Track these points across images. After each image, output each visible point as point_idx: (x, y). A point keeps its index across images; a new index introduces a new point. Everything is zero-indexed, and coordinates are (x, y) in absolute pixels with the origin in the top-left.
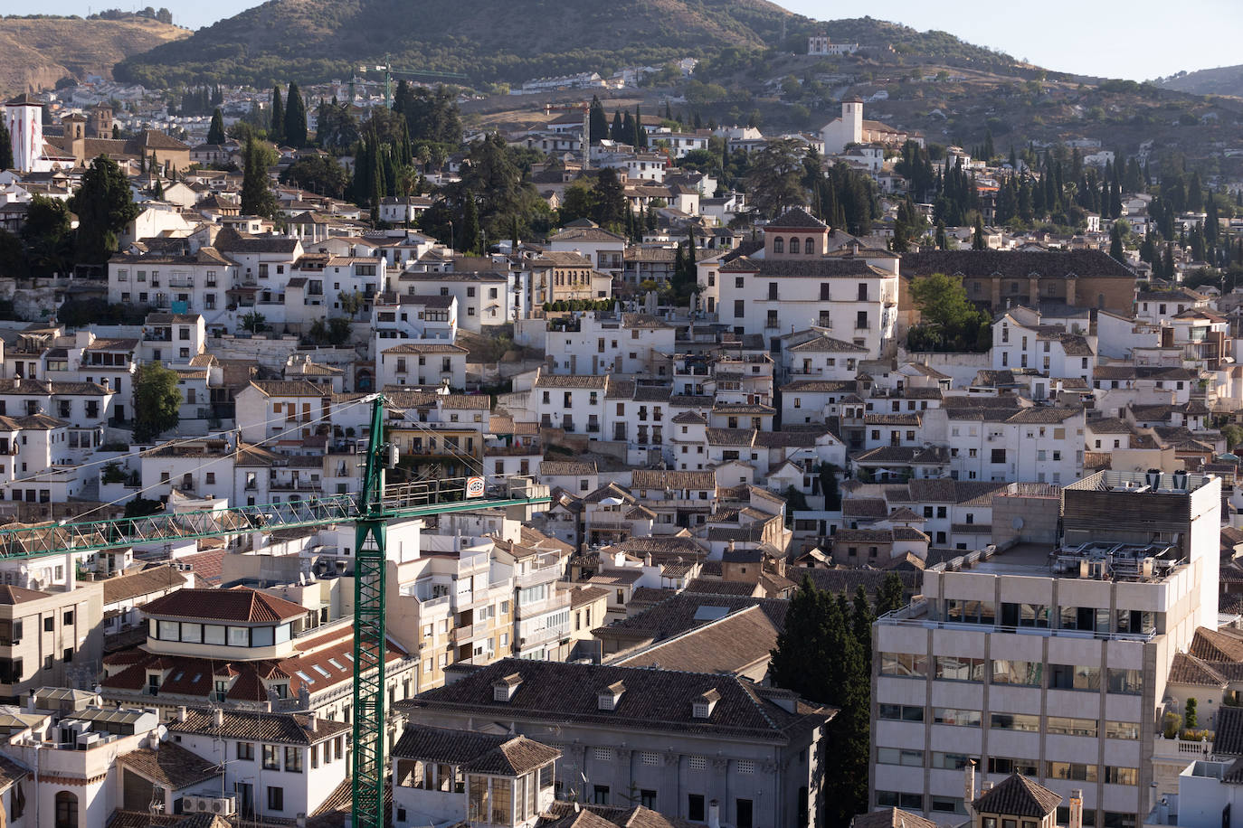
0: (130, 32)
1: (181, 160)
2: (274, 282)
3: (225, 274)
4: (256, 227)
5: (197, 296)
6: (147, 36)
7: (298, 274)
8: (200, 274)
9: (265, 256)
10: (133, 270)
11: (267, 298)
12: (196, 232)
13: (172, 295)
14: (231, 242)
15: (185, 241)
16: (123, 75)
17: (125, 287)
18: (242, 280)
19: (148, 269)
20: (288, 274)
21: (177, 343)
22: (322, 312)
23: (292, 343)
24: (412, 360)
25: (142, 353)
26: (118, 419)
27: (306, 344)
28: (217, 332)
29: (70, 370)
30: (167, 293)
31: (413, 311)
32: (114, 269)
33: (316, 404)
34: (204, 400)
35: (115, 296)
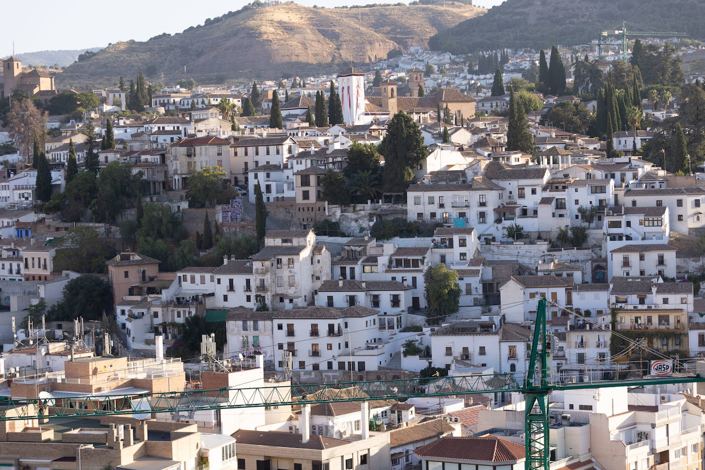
0: (441, 13)
1: (468, 110)
2: (530, 201)
3: (492, 199)
4: (517, 159)
5: (472, 214)
6: (454, 15)
7: (548, 194)
8: (474, 197)
9: (523, 182)
10: (425, 196)
11: (524, 213)
12: (471, 166)
13: (455, 213)
14: (496, 173)
15: (463, 173)
16: (435, 45)
17: (420, 209)
18: (506, 200)
19: (436, 194)
20: (540, 195)
21: (457, 249)
22: (566, 222)
23: (543, 246)
24: (634, 257)
25: (431, 258)
26: (415, 308)
27: (554, 247)
28: (488, 240)
29: (379, 272)
30: (451, 212)
31: (635, 219)
32: (411, 195)
33: (561, 292)
34: (478, 292)
35: (412, 216)
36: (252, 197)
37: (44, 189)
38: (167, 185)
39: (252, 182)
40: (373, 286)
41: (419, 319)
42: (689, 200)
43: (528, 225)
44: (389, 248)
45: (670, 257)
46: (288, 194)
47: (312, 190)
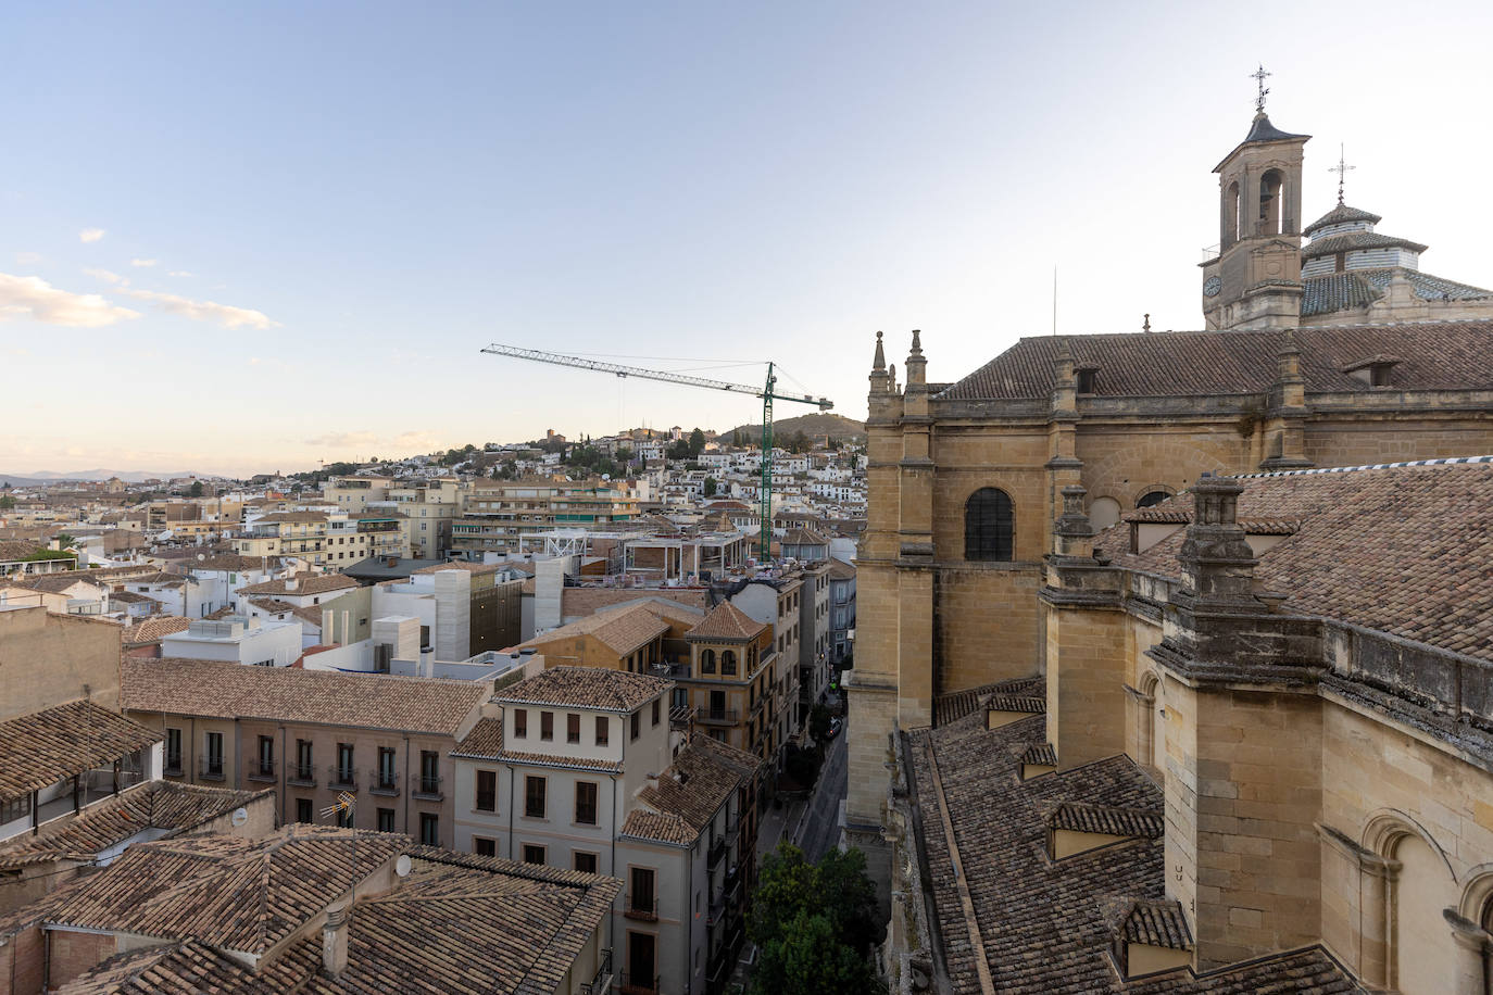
2: (742, 460)
3: (729, 458)
5: (721, 463)
8: (722, 457)
10: (704, 457)
11: (740, 464)
17: (702, 462)
19: (708, 457)
21: (716, 474)
22: (755, 468)
23: (747, 475)
24: (779, 478)
25: (707, 476)
26: (700, 493)
27: (750, 476)
28: (727, 473)
29: (687, 481)
30: (713, 463)
31: (780, 467)
32: (699, 457)
33: (753, 489)
34: (723, 488)
35: (699, 464)
36: (641, 459)
37: (563, 459)
38: (609, 456)
39: (641, 454)
40: (684, 484)
41: (701, 496)
42: (799, 462)
43: (741, 468)
44: (691, 472)
45: (792, 479)
46: (654, 458)
47: (663, 455)
